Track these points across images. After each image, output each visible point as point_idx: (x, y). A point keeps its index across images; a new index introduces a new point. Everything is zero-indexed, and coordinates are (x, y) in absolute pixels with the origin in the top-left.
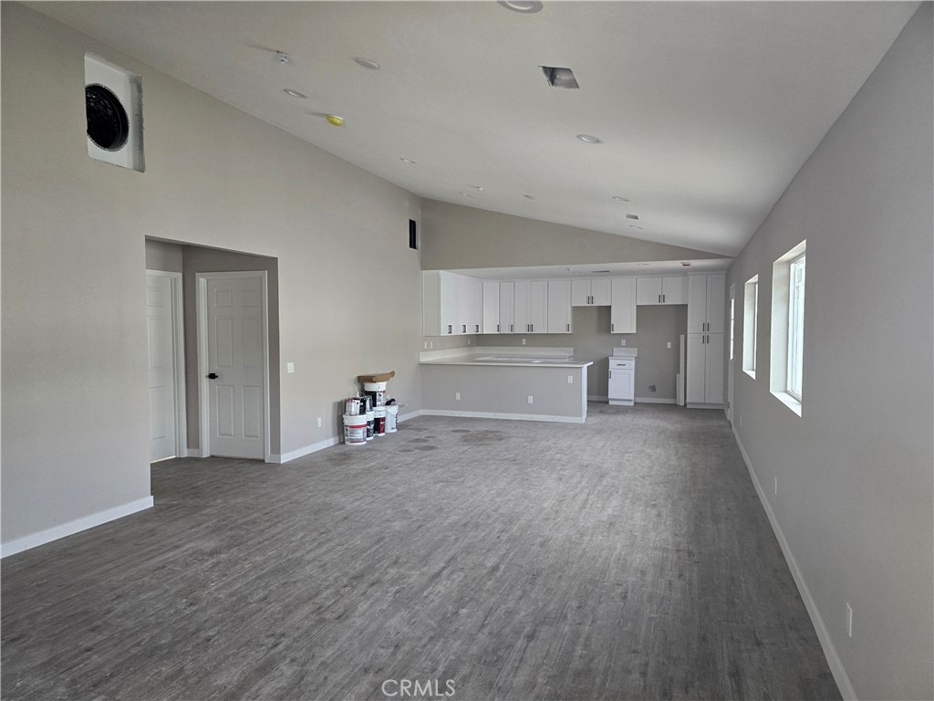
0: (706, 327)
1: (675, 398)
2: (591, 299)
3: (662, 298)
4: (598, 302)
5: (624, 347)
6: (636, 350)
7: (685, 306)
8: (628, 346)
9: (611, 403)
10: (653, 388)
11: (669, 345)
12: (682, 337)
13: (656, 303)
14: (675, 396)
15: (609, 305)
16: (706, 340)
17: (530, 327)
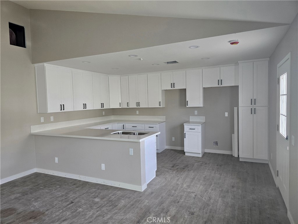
0: (253, 102)
1: (232, 150)
2: (173, 85)
3: (220, 82)
4: (177, 87)
5: (196, 115)
6: (204, 117)
7: (237, 87)
8: (199, 115)
9: (186, 154)
10: (216, 143)
11: (226, 114)
12: (235, 108)
13: (217, 86)
14: (231, 149)
15: (185, 88)
16: (253, 111)
17: (138, 104)
